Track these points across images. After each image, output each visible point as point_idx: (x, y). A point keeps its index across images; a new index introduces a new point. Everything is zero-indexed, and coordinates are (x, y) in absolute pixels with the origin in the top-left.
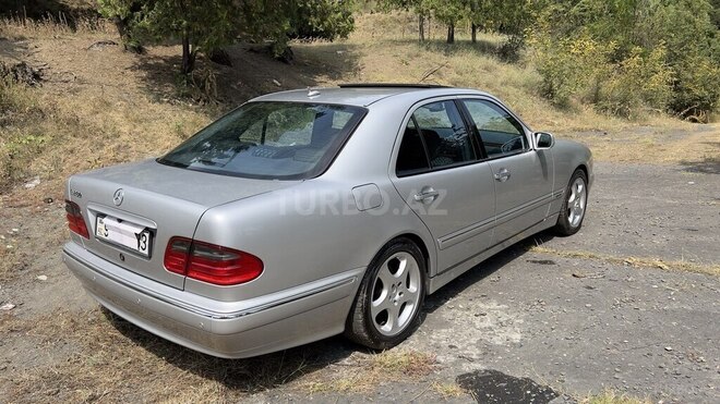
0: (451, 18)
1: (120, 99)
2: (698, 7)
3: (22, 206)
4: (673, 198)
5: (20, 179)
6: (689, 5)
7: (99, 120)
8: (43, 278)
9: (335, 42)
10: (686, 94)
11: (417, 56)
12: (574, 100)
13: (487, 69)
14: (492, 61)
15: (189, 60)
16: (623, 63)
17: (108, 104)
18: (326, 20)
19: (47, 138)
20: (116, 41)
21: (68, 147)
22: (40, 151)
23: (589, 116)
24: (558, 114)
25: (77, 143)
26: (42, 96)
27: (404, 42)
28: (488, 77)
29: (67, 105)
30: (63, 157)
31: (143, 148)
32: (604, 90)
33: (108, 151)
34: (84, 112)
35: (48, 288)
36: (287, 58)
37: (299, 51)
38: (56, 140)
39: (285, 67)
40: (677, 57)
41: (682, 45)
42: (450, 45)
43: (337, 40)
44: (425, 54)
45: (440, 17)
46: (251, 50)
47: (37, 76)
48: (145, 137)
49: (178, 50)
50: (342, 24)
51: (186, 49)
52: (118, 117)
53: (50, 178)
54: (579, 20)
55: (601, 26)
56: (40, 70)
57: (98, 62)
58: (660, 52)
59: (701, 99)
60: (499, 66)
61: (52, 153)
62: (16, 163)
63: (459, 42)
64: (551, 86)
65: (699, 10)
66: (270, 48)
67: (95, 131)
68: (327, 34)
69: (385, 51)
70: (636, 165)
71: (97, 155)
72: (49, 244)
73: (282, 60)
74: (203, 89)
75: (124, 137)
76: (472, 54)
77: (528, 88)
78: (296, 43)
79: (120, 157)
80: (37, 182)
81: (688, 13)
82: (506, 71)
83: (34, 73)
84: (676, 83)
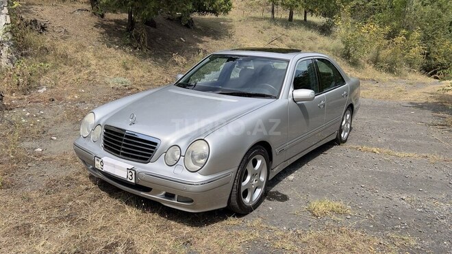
0: (291, 6)
1: (90, 44)
2: (446, 7)
3: (37, 102)
4: (398, 120)
5: (35, 87)
6: (440, 6)
7: (79, 56)
8: (55, 138)
9: (220, 17)
10: (433, 62)
11: (269, 28)
12: (363, 61)
13: (311, 38)
14: (314, 34)
15: (131, 23)
16: (394, 39)
17: (84, 47)
18: (214, 3)
19: (50, 65)
20: (89, 9)
21: (62, 71)
22: (45, 72)
23: (370, 71)
24: (351, 69)
25: (66, 68)
26: (46, 40)
27: (261, 19)
28: (311, 44)
29: (61, 46)
30: (58, 76)
31: (104, 74)
32: (381, 56)
33: (84, 74)
34: (70, 51)
35: (57, 143)
36: (190, 25)
37: (197, 21)
38: (55, 67)
39: (188, 30)
40: (429, 38)
41: (434, 30)
42: (290, 22)
43: (221, 16)
44: (274, 27)
45: (284, 5)
46: (169, 19)
47: (43, 28)
48: (105, 68)
49: (125, 16)
50: (224, 6)
51: (130, 17)
52: (89, 55)
53: (52, 88)
54: (372, 11)
55: (385, 15)
56: (45, 24)
57: (77, 21)
58: (417, 34)
59: (442, 65)
60: (318, 37)
61: (53, 74)
62: (33, 78)
63: (296, 21)
64: (349, 51)
65: (446, 9)
66: (180, 18)
67: (76, 63)
68: (214, 12)
69: (250, 24)
70: (387, 101)
71: (78, 76)
72: (56, 122)
73: (187, 26)
74: (139, 41)
75: (93, 67)
76: (302, 29)
77: (335, 51)
78: (196, 16)
79: (91, 78)
80: (45, 89)
81: (439, 11)
82: (323, 41)
83: (41, 26)
84: (428, 54)
